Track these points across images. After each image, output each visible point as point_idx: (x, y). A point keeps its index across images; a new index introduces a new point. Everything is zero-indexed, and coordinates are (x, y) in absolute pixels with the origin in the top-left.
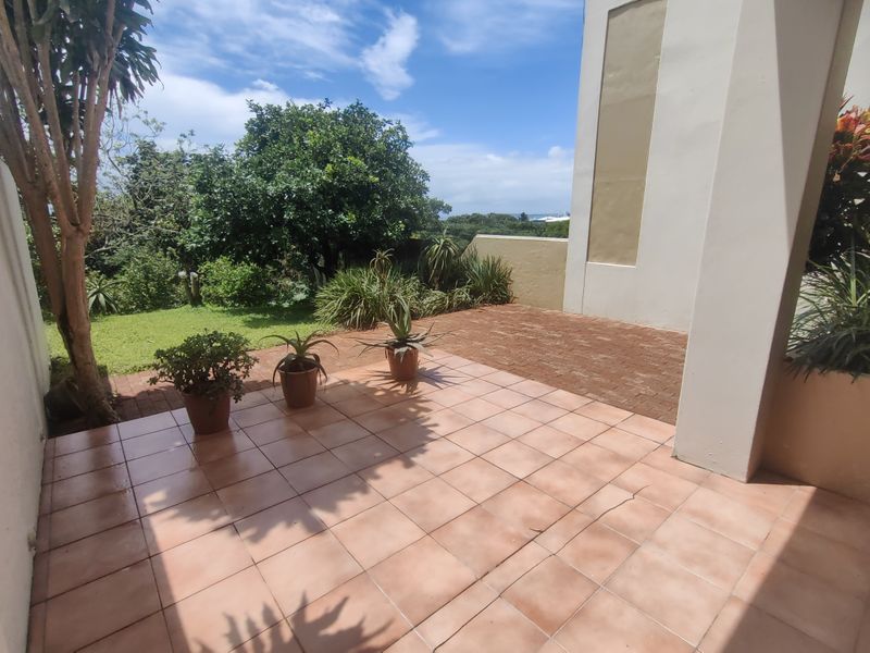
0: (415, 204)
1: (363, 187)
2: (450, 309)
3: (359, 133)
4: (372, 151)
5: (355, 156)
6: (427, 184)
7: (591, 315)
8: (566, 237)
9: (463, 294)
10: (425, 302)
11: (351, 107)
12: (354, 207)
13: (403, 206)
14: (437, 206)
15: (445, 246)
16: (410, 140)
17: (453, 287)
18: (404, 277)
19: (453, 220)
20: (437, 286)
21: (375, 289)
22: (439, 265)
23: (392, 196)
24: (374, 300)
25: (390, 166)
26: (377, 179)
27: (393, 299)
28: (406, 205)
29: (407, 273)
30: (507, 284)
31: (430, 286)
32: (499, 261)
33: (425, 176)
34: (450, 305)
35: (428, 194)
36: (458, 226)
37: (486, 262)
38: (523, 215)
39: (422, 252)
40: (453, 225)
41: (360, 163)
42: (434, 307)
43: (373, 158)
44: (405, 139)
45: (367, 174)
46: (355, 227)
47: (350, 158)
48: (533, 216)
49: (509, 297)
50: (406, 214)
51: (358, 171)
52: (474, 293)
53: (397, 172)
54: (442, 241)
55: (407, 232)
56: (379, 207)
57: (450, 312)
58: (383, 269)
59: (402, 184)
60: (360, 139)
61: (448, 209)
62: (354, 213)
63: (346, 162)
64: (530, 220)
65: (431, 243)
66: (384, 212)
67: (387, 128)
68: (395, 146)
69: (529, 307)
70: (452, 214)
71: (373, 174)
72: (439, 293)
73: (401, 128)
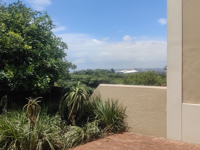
0: (58, 64)
1: (20, 53)
2: (85, 140)
3: (19, 17)
4: (27, 29)
5: (15, 32)
6: (65, 51)
7: (189, 142)
8: (166, 86)
9: (93, 127)
10: (66, 135)
11: (14, 3)
12: (13, 66)
13: (49, 65)
14: (69, 65)
15: (79, 93)
16: (53, 23)
17: (85, 122)
18: (50, 117)
19: (76, 73)
20: (74, 121)
21: (26, 128)
22: (76, 106)
23: (41, 59)
24: (25, 139)
25: (40, 39)
26: (30, 47)
27: (41, 137)
28: (52, 65)
29: (52, 113)
30: (123, 118)
31: (69, 123)
32: (116, 102)
33: (64, 45)
34: (85, 138)
35: (66, 57)
36: (80, 76)
37: (108, 103)
38: (112, 70)
39: (63, 98)
40: (76, 75)
41: (18, 36)
42: (73, 140)
43: (28, 34)
44: (50, 23)
45: (23, 44)
46: (13, 80)
47: (11, 33)
48: (117, 70)
49: (125, 128)
50: (51, 71)
51: (17, 42)
52: (102, 126)
53: (44, 43)
54: (77, 89)
55: (52, 83)
56: (32, 66)
57: (86, 143)
58: (33, 113)
59: (48, 51)
60: (19, 21)
61: (75, 67)
62: (13, 71)
63: (8, 36)
64: (116, 72)
65: (69, 90)
66: (35, 69)
67: (38, 16)
68: (43, 27)
69: (141, 135)
70: (77, 70)
71: (28, 44)
72: (76, 128)
73: (47, 16)
